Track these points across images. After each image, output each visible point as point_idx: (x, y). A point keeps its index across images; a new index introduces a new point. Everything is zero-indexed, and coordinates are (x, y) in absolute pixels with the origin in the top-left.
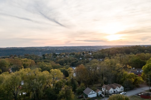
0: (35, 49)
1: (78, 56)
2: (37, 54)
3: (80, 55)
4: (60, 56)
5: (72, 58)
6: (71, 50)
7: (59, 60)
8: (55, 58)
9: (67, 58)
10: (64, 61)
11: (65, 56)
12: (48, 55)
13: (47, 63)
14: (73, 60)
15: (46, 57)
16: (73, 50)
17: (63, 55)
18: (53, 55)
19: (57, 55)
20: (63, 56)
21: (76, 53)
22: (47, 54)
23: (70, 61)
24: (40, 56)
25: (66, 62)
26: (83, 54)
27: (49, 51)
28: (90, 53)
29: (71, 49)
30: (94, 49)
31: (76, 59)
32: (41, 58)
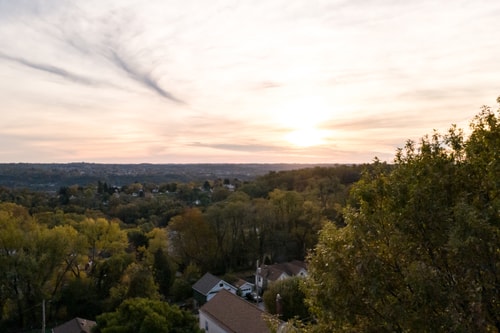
0: (33, 169)
1: (188, 194)
2: (42, 188)
3: (196, 190)
4: (123, 194)
5: (167, 199)
6: (167, 176)
7: (121, 207)
8: (105, 199)
9: (149, 199)
10: (140, 211)
11: (141, 195)
12: (80, 189)
13: (75, 215)
14: (170, 206)
15: (72, 197)
16: (173, 176)
17: (135, 190)
18: (100, 190)
19: (112, 191)
20: (134, 195)
21: (180, 185)
22: (77, 186)
23: (159, 209)
24: (53, 192)
25: (145, 212)
26: (207, 185)
27: (85, 178)
28: (231, 186)
29: (167, 172)
30: (244, 173)
31: (179, 205)
32: (52, 199)
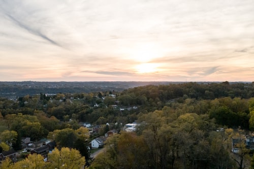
0: (4, 85)
1: (91, 100)
2: (8, 95)
3: (94, 98)
4: (54, 100)
5: (79, 104)
6: (75, 88)
7: (54, 108)
8: (45, 104)
9: (69, 103)
10: (65, 111)
11: (64, 100)
12: (30, 98)
13: (29, 116)
14: (82, 108)
15: (26, 102)
16: (78, 89)
17: (61, 98)
18: (41, 99)
19: (48, 98)
20: (61, 101)
21: (86, 95)
22: (28, 96)
23: (76, 109)
24: (14, 99)
25: (68, 111)
26: (100, 95)
27: (32, 89)
28: (113, 95)
29: (75, 86)
31: (87, 107)
32: (14, 104)
